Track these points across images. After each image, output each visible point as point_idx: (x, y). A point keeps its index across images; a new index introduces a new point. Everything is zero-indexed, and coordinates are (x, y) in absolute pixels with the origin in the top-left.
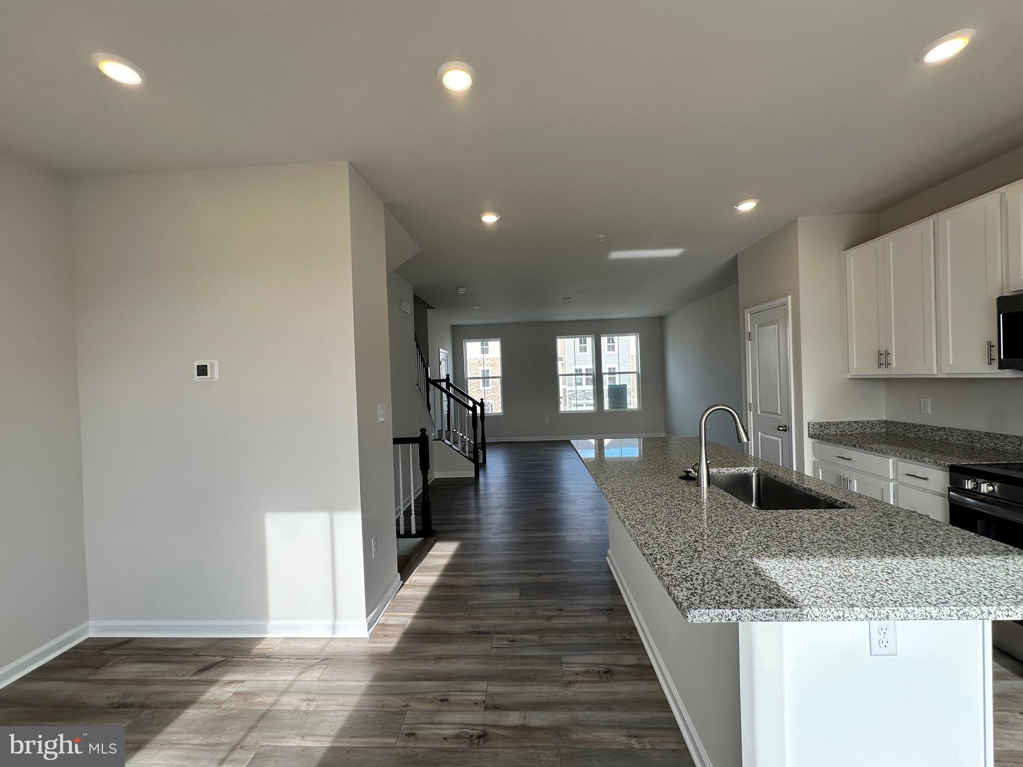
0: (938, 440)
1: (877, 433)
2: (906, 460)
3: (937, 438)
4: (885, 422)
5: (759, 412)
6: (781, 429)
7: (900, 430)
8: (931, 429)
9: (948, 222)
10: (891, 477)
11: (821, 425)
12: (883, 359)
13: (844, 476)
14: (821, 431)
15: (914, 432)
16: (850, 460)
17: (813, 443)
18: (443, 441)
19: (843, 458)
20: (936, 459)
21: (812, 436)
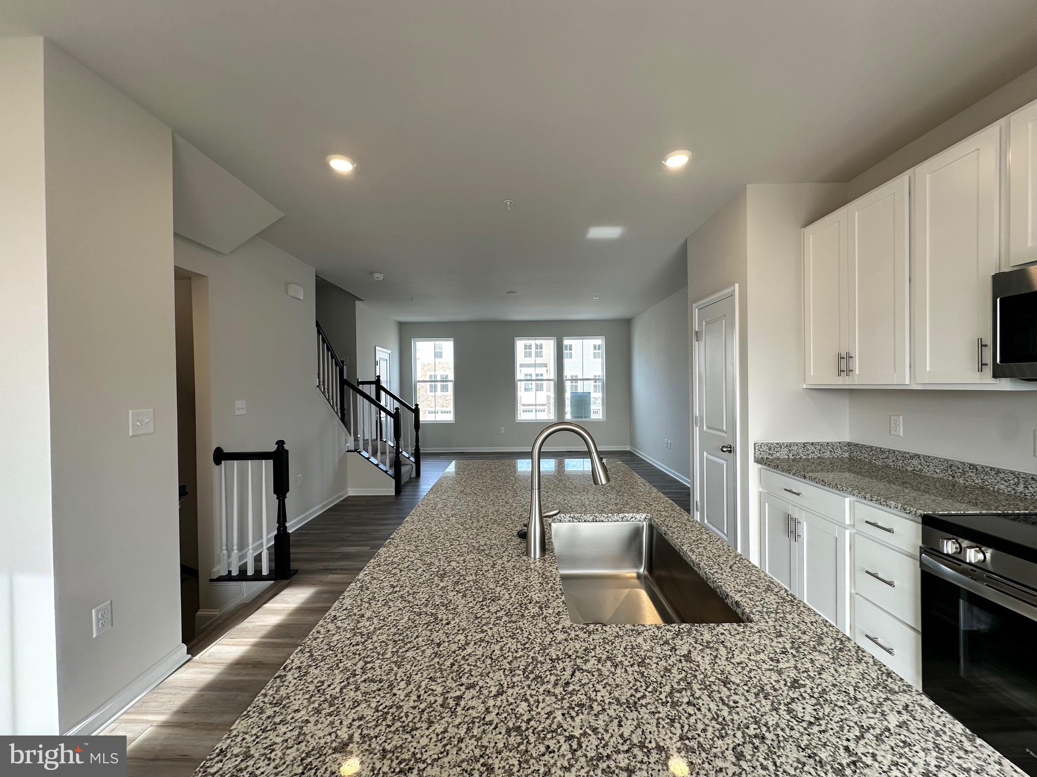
0: (911, 471)
1: (838, 458)
2: (866, 502)
3: (909, 469)
4: (849, 444)
5: (705, 428)
6: (725, 449)
7: (866, 456)
8: (902, 457)
9: (928, 176)
10: (848, 522)
11: (770, 447)
12: (844, 364)
13: (792, 515)
14: (770, 454)
15: (882, 459)
16: (798, 494)
17: (760, 469)
18: (359, 452)
19: (790, 491)
20: (905, 504)
21: (758, 461)
